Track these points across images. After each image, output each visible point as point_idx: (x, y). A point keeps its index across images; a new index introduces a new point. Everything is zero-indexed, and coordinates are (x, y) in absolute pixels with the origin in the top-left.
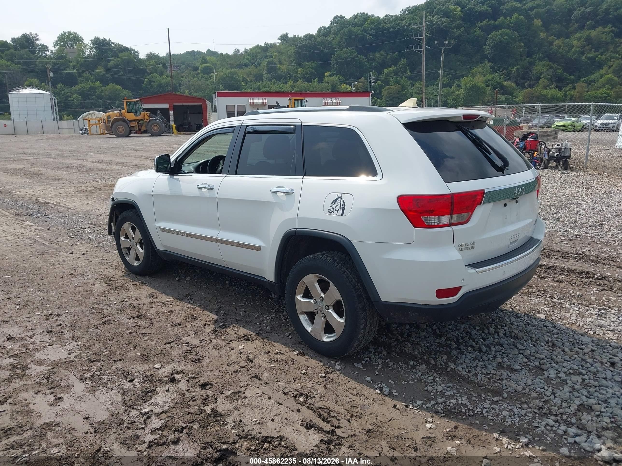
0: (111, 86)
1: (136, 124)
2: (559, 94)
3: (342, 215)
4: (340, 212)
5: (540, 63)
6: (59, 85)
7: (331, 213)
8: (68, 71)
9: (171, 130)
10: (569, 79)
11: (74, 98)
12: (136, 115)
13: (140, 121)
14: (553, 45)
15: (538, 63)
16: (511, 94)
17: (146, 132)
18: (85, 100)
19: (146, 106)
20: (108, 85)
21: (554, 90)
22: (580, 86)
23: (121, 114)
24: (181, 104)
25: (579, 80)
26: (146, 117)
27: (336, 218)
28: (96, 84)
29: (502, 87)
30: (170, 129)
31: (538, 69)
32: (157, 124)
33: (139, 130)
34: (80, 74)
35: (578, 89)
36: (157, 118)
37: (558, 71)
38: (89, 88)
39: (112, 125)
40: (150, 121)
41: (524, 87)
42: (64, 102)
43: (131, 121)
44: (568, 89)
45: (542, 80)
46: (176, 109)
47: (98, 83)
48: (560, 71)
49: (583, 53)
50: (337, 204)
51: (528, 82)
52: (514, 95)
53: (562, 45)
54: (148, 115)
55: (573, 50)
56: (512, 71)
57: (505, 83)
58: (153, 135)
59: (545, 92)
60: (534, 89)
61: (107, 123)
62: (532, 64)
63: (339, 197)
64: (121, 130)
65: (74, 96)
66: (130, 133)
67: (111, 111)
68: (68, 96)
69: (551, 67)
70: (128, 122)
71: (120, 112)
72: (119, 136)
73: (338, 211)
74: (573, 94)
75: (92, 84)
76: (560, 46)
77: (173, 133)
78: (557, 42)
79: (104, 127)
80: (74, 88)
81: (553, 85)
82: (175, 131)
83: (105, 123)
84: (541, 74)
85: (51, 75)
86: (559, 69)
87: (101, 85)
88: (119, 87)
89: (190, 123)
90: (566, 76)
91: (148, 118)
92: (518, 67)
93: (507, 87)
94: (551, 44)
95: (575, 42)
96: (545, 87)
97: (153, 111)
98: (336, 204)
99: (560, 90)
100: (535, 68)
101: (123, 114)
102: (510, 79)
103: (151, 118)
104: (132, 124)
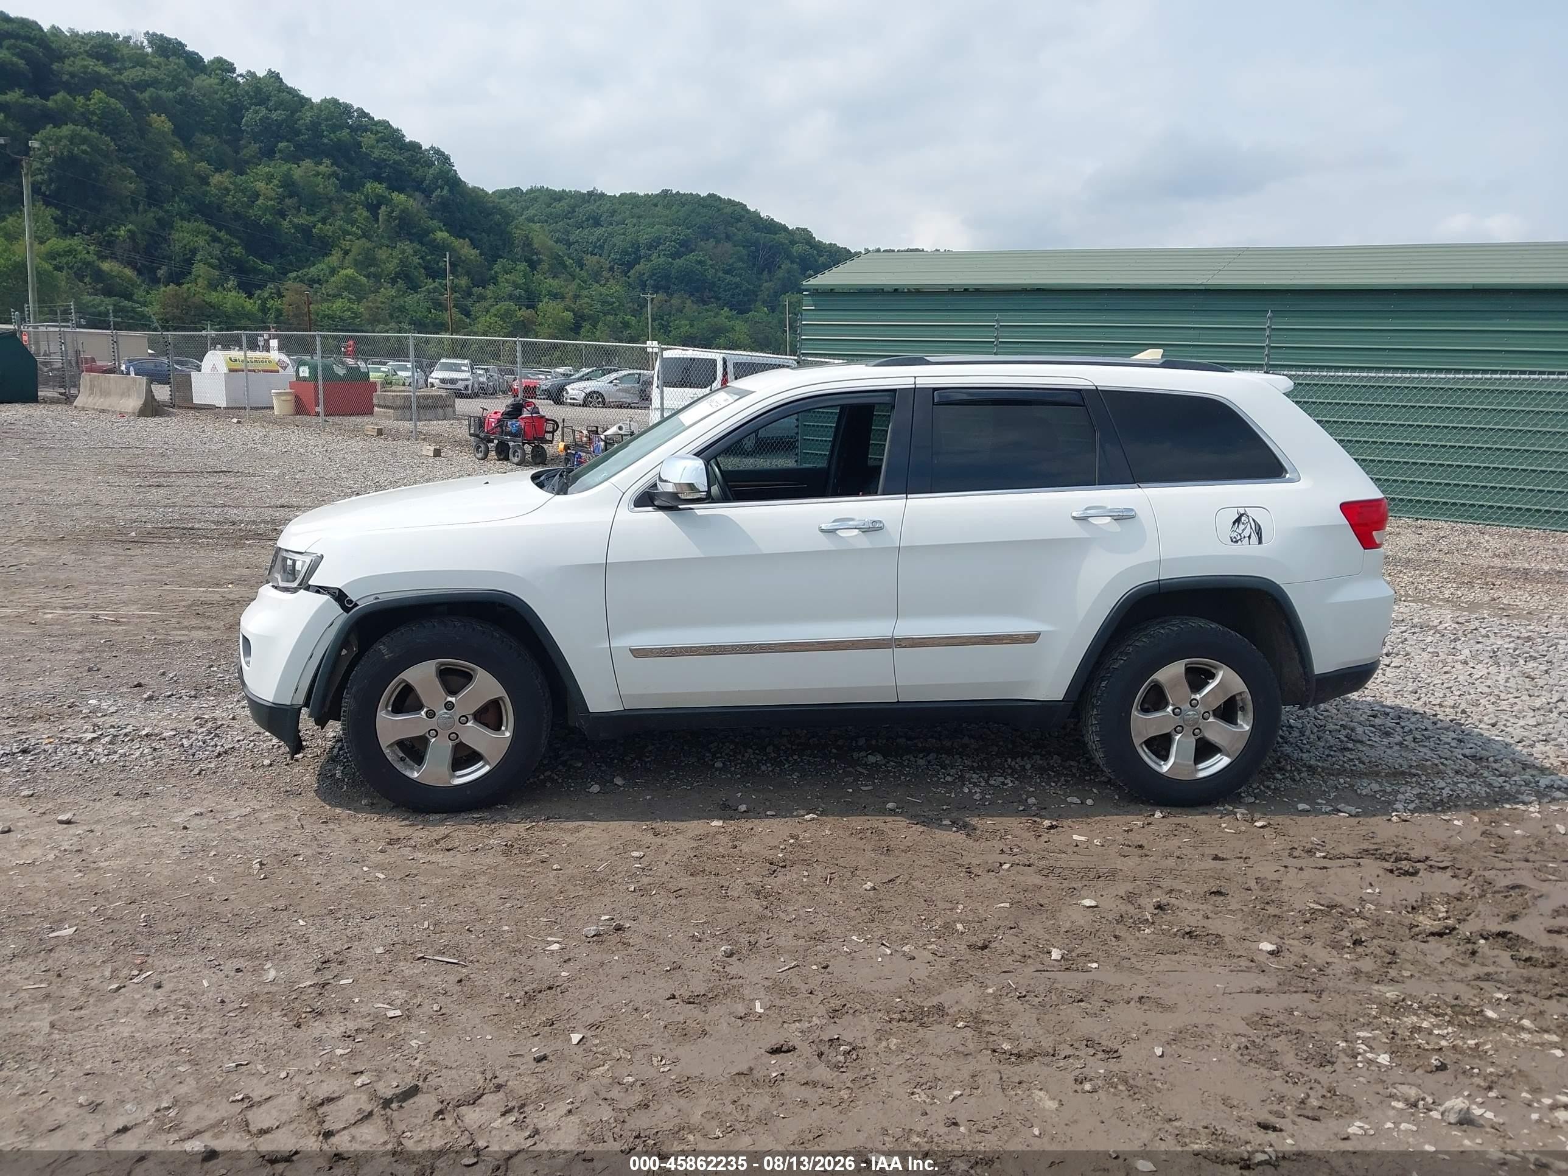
2: (250, 305)
3: (1260, 542)
4: (1254, 538)
5: (185, 224)
7: (1237, 542)
10: (261, 271)
14: (208, 184)
15: (178, 223)
16: (128, 297)
21: (234, 293)
22: (292, 288)
25: (285, 274)
27: (1249, 549)
29: (99, 276)
31: (183, 238)
35: (290, 296)
37: (233, 249)
41: (156, 281)
44: (266, 295)
45: (199, 269)
48: (238, 251)
49: (283, 214)
50: (1244, 526)
51: (165, 268)
52: (135, 297)
53: (232, 187)
55: (259, 202)
56: (117, 237)
57: (106, 266)
59: (214, 297)
60: (185, 286)
62: (165, 224)
63: (1242, 515)
69: (215, 239)
73: (1249, 537)
74: (280, 307)
76: (227, 190)
78: (216, 179)
81: (231, 283)
84: (194, 252)
86: (236, 245)
90: (254, 261)
92: (130, 226)
93: (113, 277)
94: (204, 180)
95: (261, 186)
96: (213, 286)
98: (1242, 527)
99: (250, 296)
100: (176, 235)
102: (113, 257)
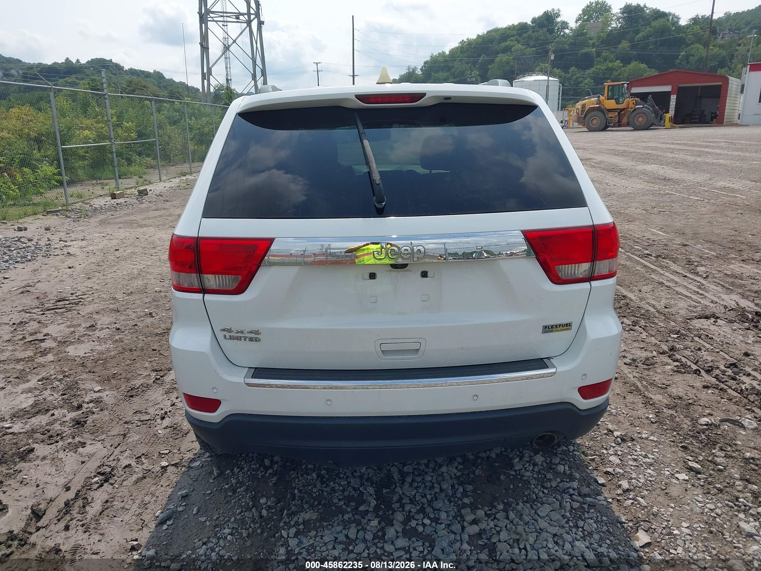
0: (634, 64)
1: (616, 114)
6: (572, 68)
8: (586, 50)
9: (662, 122)
11: (585, 84)
12: (618, 103)
13: (622, 110)
17: (628, 124)
18: (598, 85)
19: (635, 90)
20: (629, 64)
23: (599, 102)
24: (690, 85)
26: (631, 105)
28: (616, 64)
30: (661, 119)
32: (644, 113)
33: (619, 121)
34: (598, 54)
36: (646, 105)
38: (606, 69)
39: (585, 116)
40: (635, 110)
42: (574, 89)
43: (610, 110)
46: (681, 92)
47: (618, 63)
54: (634, 102)
58: (637, 129)
61: (580, 114)
64: (595, 122)
65: (587, 81)
66: (608, 127)
67: (587, 99)
68: (579, 82)
70: (605, 111)
71: (599, 100)
72: (591, 130)
75: (610, 65)
77: (664, 126)
79: (575, 118)
80: (588, 71)
82: (668, 123)
83: (578, 113)
85: (552, 58)
87: (621, 65)
88: (643, 66)
89: (703, 111)
91: (633, 106)
97: (643, 97)
101: (602, 102)
103: (637, 107)
104: (611, 115)
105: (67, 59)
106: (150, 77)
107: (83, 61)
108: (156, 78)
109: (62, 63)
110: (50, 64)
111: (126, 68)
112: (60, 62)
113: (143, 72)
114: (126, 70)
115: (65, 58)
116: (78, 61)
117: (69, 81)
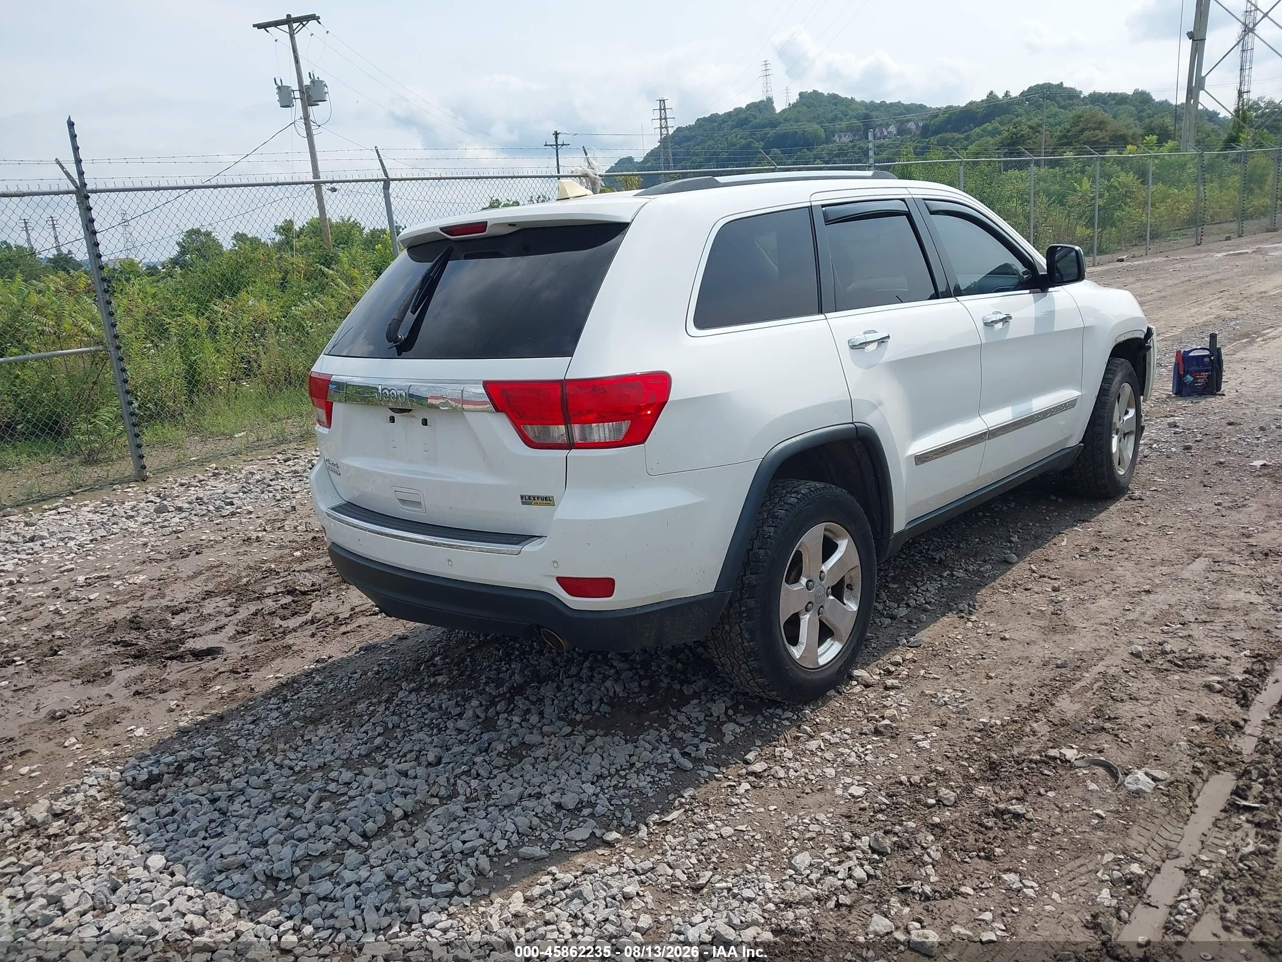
105: (991, 93)
106: (1126, 103)
107: (1015, 93)
108: (1138, 103)
109: (983, 101)
110: (964, 105)
111: (1086, 93)
112: (979, 100)
113: (1113, 96)
114: (1085, 98)
115: (989, 91)
116: (1007, 94)
117: (990, 128)
